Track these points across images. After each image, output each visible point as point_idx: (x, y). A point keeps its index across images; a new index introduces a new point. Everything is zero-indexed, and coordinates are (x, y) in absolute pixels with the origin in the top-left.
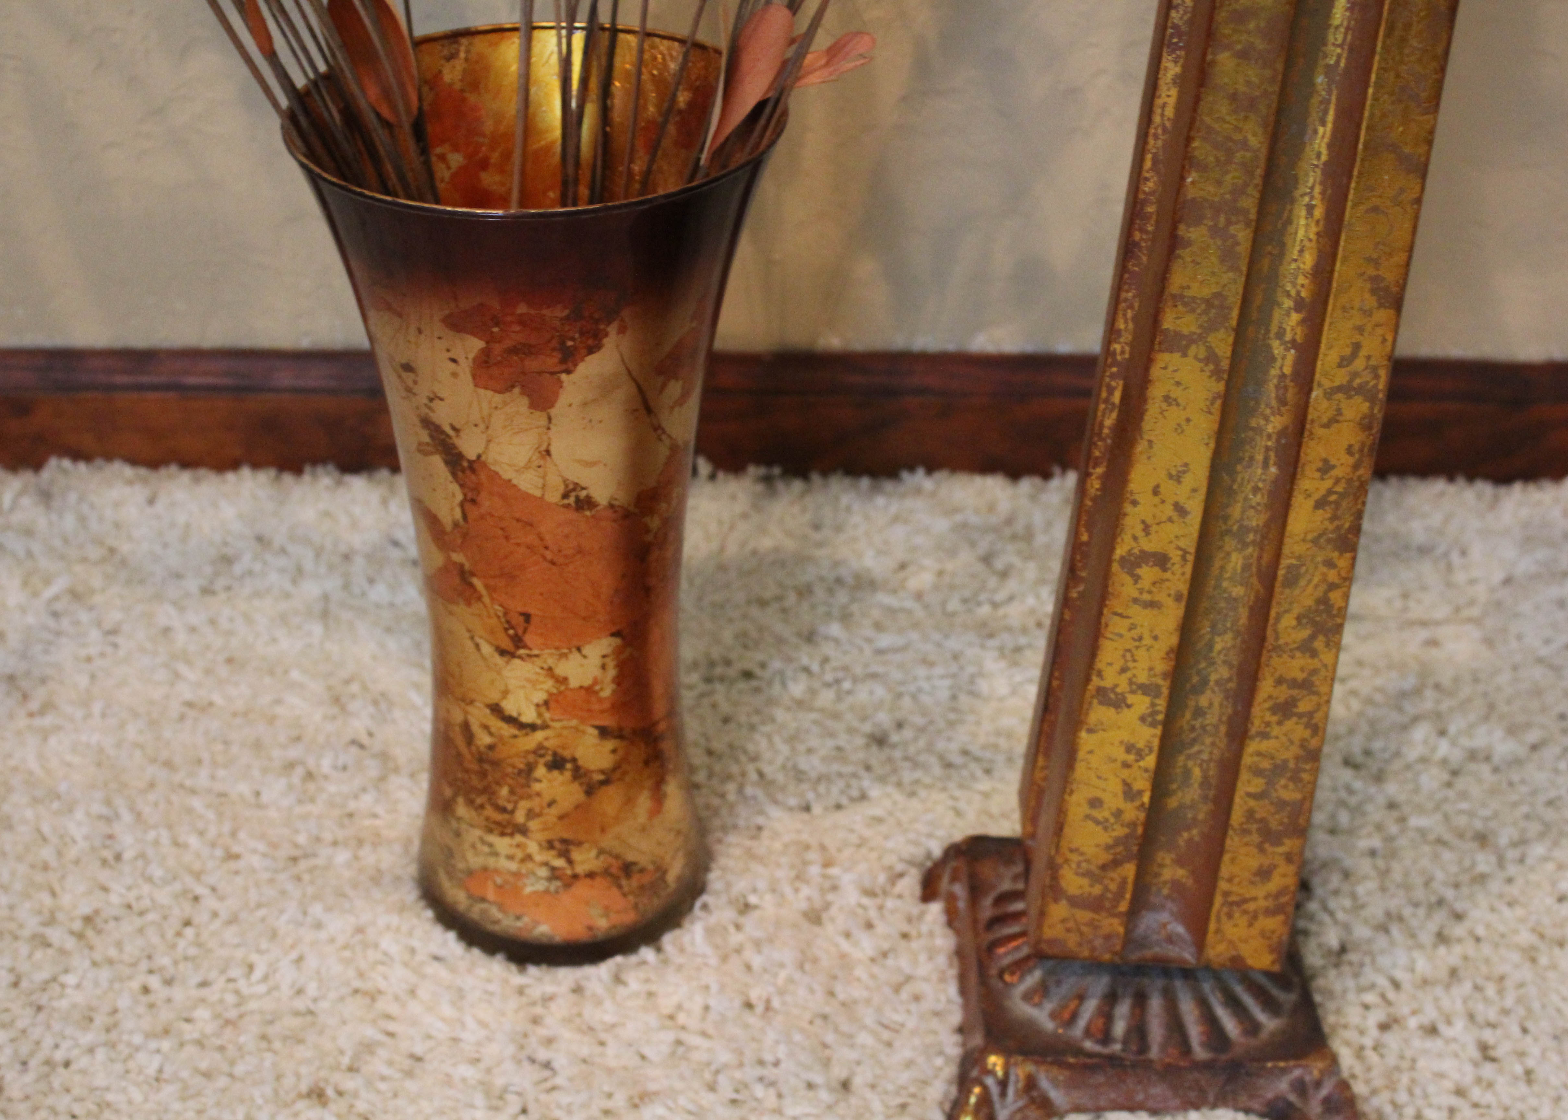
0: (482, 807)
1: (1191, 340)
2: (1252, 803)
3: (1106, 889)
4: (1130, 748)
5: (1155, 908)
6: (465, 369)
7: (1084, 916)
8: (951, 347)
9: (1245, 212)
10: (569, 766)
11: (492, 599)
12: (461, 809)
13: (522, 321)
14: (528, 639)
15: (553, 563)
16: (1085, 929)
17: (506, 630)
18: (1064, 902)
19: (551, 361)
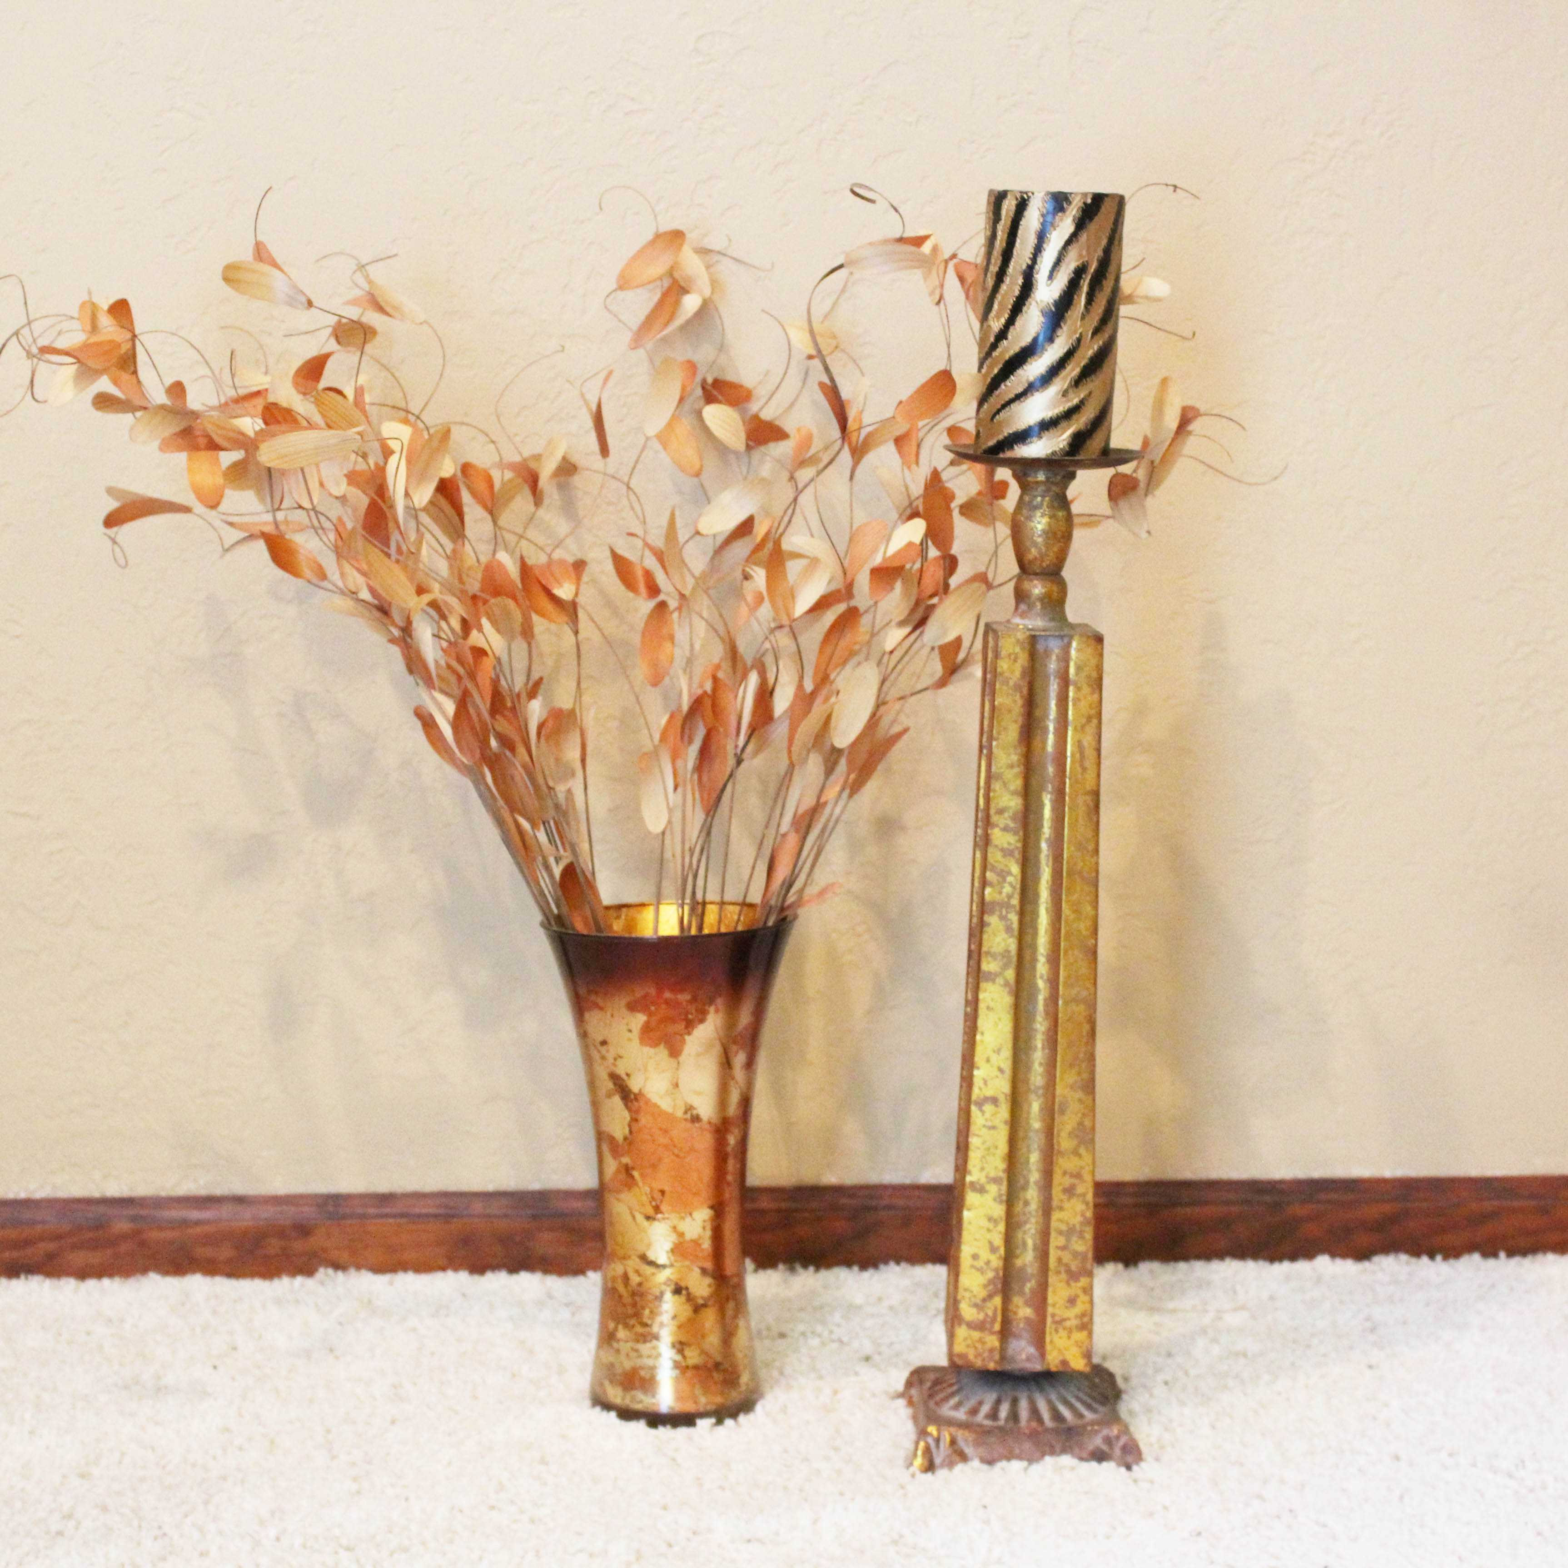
0: (633, 1326)
1: (997, 975)
2: (1060, 1253)
3: (987, 1315)
4: (990, 1219)
5: (1017, 1337)
6: (636, 1035)
7: (976, 1335)
8: (908, 1181)
9: (1014, 906)
10: (684, 1292)
11: (644, 1183)
12: (622, 1333)
13: (667, 1002)
14: (663, 1207)
15: (677, 1156)
16: (978, 1345)
17: (650, 1202)
18: (964, 1327)
19: (681, 1026)
